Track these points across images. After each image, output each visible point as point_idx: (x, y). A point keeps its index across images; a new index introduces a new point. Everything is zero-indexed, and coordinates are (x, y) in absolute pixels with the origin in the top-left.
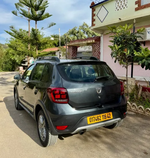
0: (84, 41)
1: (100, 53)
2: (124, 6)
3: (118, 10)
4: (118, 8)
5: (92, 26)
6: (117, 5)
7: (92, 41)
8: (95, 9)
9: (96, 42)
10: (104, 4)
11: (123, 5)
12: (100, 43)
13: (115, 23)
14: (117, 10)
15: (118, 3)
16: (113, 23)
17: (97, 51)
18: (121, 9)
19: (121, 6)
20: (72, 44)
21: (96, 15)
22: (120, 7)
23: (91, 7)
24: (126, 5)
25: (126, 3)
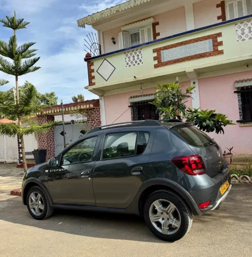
0: (74, 106)
1: (100, 122)
2: (138, 61)
3: (130, 66)
4: (130, 64)
5: (89, 85)
6: (127, 59)
7: (90, 106)
8: (93, 63)
9: (94, 107)
10: (108, 57)
11: (136, 60)
12: (99, 108)
13: (128, 82)
14: (128, 66)
15: (129, 58)
16: (125, 82)
17: (96, 120)
18: (134, 65)
19: (134, 62)
20: (47, 112)
21: (95, 71)
22: (132, 62)
23: (85, 60)
24: (140, 61)
25: (140, 58)
